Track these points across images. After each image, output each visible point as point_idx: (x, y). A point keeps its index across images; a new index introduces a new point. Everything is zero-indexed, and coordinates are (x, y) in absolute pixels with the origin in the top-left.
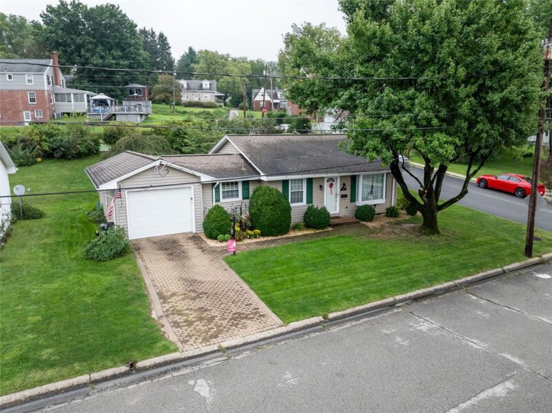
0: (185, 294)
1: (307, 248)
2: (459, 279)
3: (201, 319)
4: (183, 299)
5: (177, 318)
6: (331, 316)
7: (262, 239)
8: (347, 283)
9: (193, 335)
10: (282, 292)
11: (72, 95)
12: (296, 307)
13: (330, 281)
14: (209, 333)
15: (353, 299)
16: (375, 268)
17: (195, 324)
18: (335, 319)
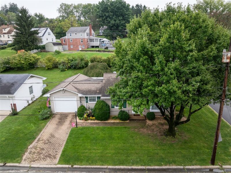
0: (45, 141)
1: (104, 131)
2: (150, 165)
4: (43, 143)
5: (33, 150)
6: (75, 166)
9: (30, 158)
11: (95, 39)
14: (34, 159)
15: (90, 162)
17: (35, 154)
18: (75, 168)
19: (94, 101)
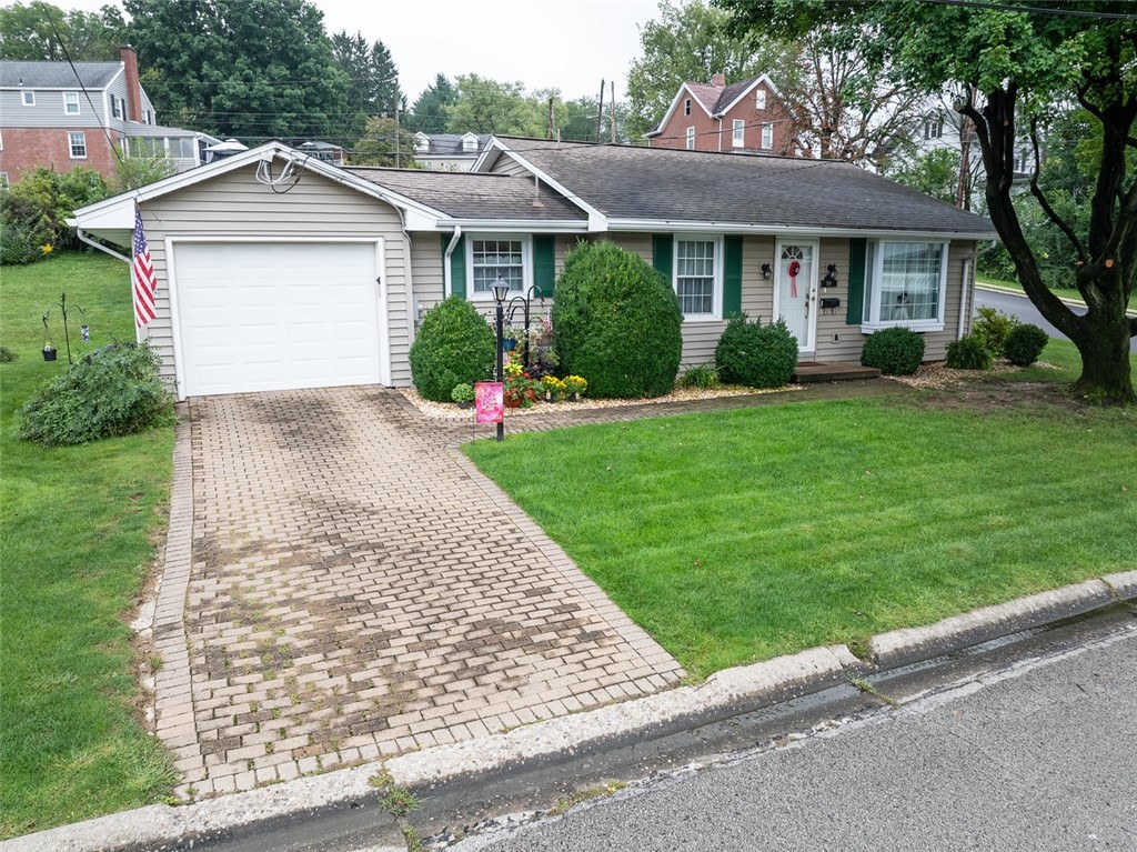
0: (299, 547)
4: (284, 565)
5: (232, 636)
6: (884, 643)
7: (591, 404)
8: (903, 528)
10: (667, 550)
11: (166, 140)
13: (842, 519)
14: (350, 708)
17: (298, 662)
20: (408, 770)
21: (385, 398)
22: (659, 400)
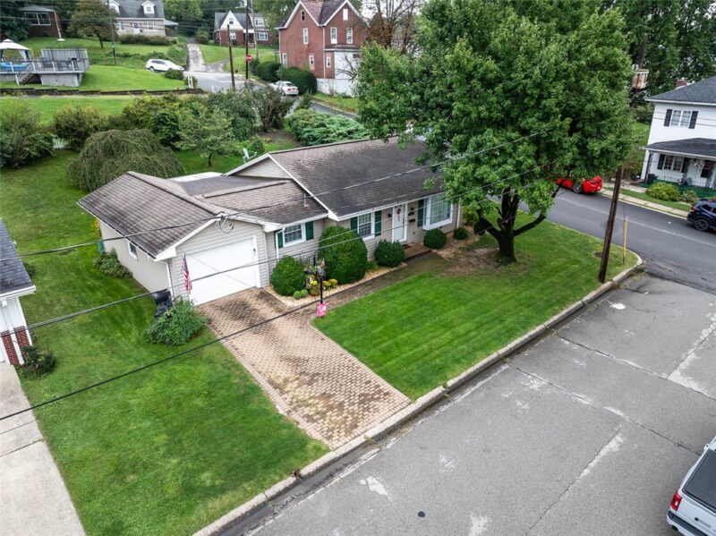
0: (297, 379)
1: (393, 298)
2: (547, 319)
3: (331, 408)
4: (299, 386)
5: (307, 411)
6: (450, 383)
7: (340, 289)
8: (450, 342)
9: (333, 428)
10: (394, 362)
12: (415, 379)
13: (434, 341)
14: (348, 423)
15: (463, 361)
16: (470, 317)
17: (328, 414)
18: (454, 387)
19: (295, 239)
20: (370, 434)
21: (263, 295)
22: (361, 282)
